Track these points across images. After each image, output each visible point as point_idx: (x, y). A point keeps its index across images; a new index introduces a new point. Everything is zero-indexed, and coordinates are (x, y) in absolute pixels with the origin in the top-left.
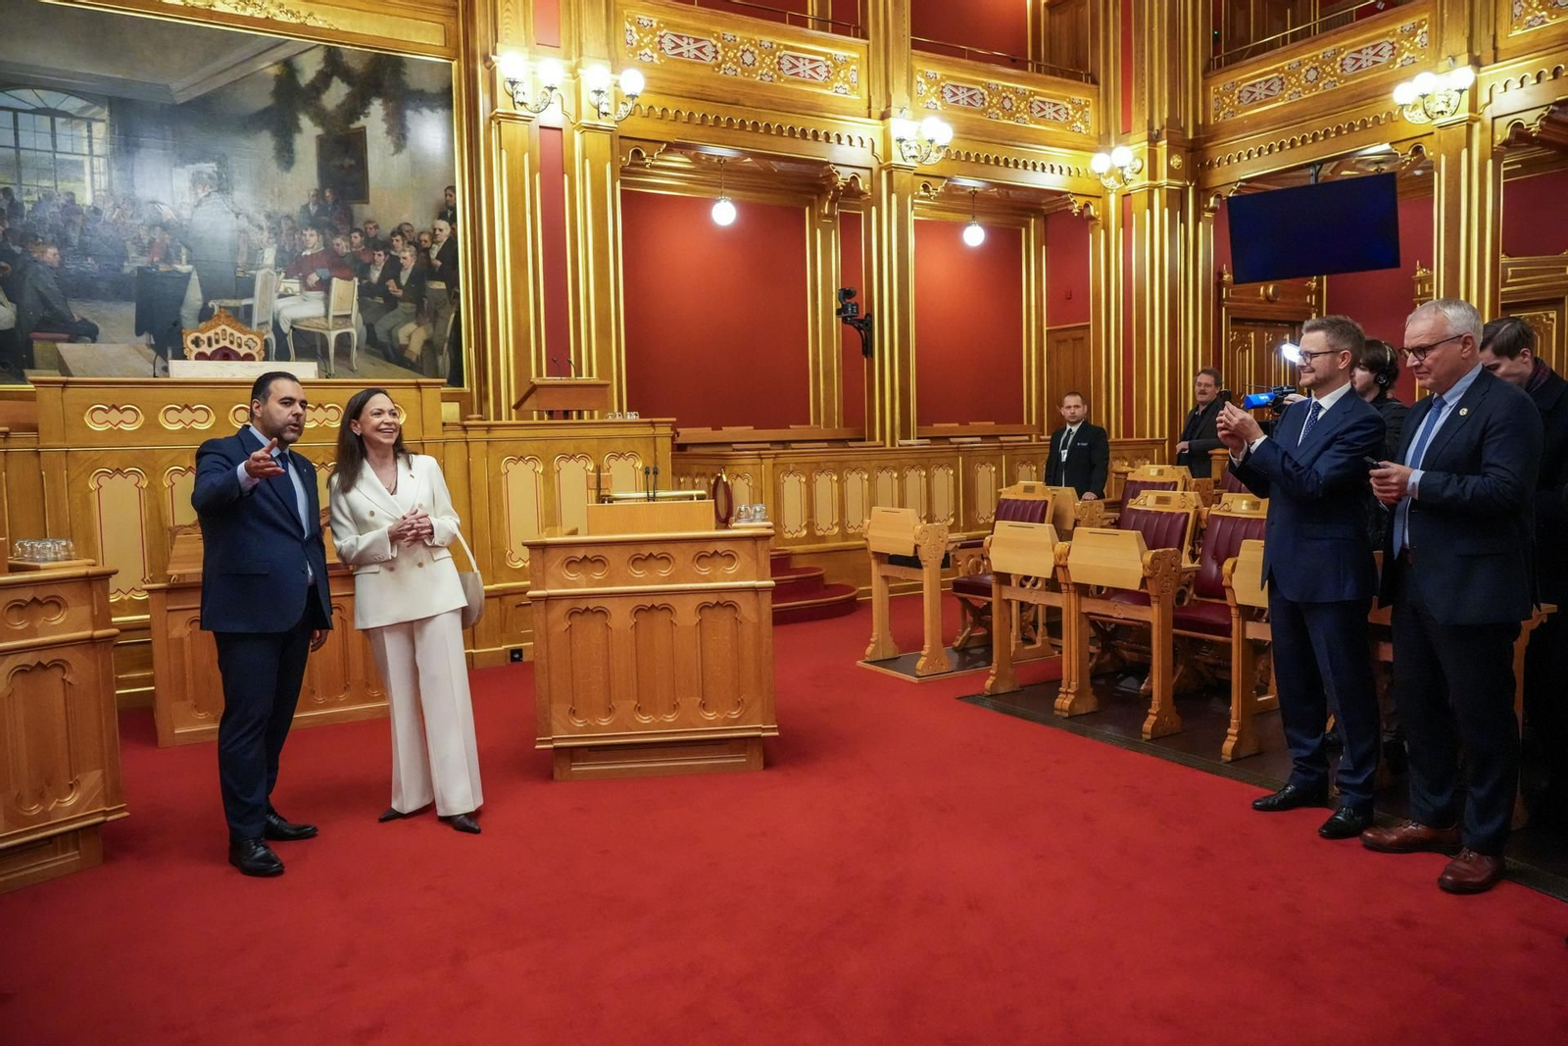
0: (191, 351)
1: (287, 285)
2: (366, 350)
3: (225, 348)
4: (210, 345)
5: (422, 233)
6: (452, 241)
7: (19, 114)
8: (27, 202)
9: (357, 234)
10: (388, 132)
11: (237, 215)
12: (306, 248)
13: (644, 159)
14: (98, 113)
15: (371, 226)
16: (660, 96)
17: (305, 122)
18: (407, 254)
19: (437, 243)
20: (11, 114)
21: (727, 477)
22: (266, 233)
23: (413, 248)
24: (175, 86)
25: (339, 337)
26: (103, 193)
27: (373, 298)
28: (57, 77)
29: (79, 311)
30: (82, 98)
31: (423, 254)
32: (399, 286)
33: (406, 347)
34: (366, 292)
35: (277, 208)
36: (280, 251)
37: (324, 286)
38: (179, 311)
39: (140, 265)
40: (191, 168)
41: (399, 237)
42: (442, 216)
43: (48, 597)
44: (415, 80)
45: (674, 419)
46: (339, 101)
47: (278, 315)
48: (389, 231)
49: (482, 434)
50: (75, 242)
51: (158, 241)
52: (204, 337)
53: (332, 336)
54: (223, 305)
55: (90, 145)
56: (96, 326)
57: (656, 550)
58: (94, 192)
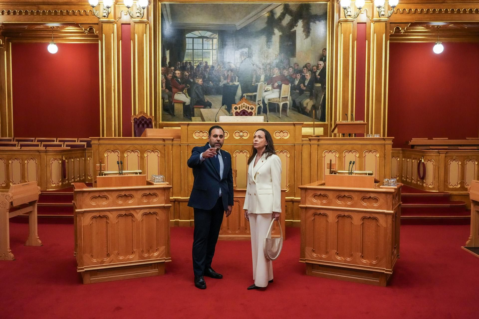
0: (234, 111)
1: (268, 87)
2: (292, 109)
3: (244, 110)
4: (239, 109)
5: (313, 66)
6: (324, 68)
7: (194, 39)
8: (195, 66)
9: (291, 68)
10: (304, 31)
11: (253, 65)
12: (274, 75)
13: (401, 30)
14: (215, 36)
15: (296, 65)
16: (409, 4)
17: (276, 31)
18: (308, 74)
19: (319, 69)
20: (192, 39)
21: (424, 160)
22: (262, 70)
23: (310, 72)
24: (237, 24)
25: (283, 105)
26: (215, 61)
27: (295, 90)
28: (204, 26)
29: (207, 98)
30: (211, 32)
31: (313, 74)
32: (304, 86)
33: (306, 108)
34: (293, 89)
35: (266, 61)
36: (266, 76)
37: (280, 87)
38: (234, 98)
39: (224, 83)
40: (240, 50)
41: (305, 68)
42: (321, 60)
43: (153, 193)
44: (314, 11)
45: (394, 138)
46: (287, 22)
47: (264, 97)
48: (302, 66)
49: (316, 142)
50: (207, 77)
51: (230, 75)
52: (238, 107)
53: (281, 104)
54: (247, 95)
55: (212, 47)
56: (211, 103)
57: (347, 194)
58: (213, 61)
